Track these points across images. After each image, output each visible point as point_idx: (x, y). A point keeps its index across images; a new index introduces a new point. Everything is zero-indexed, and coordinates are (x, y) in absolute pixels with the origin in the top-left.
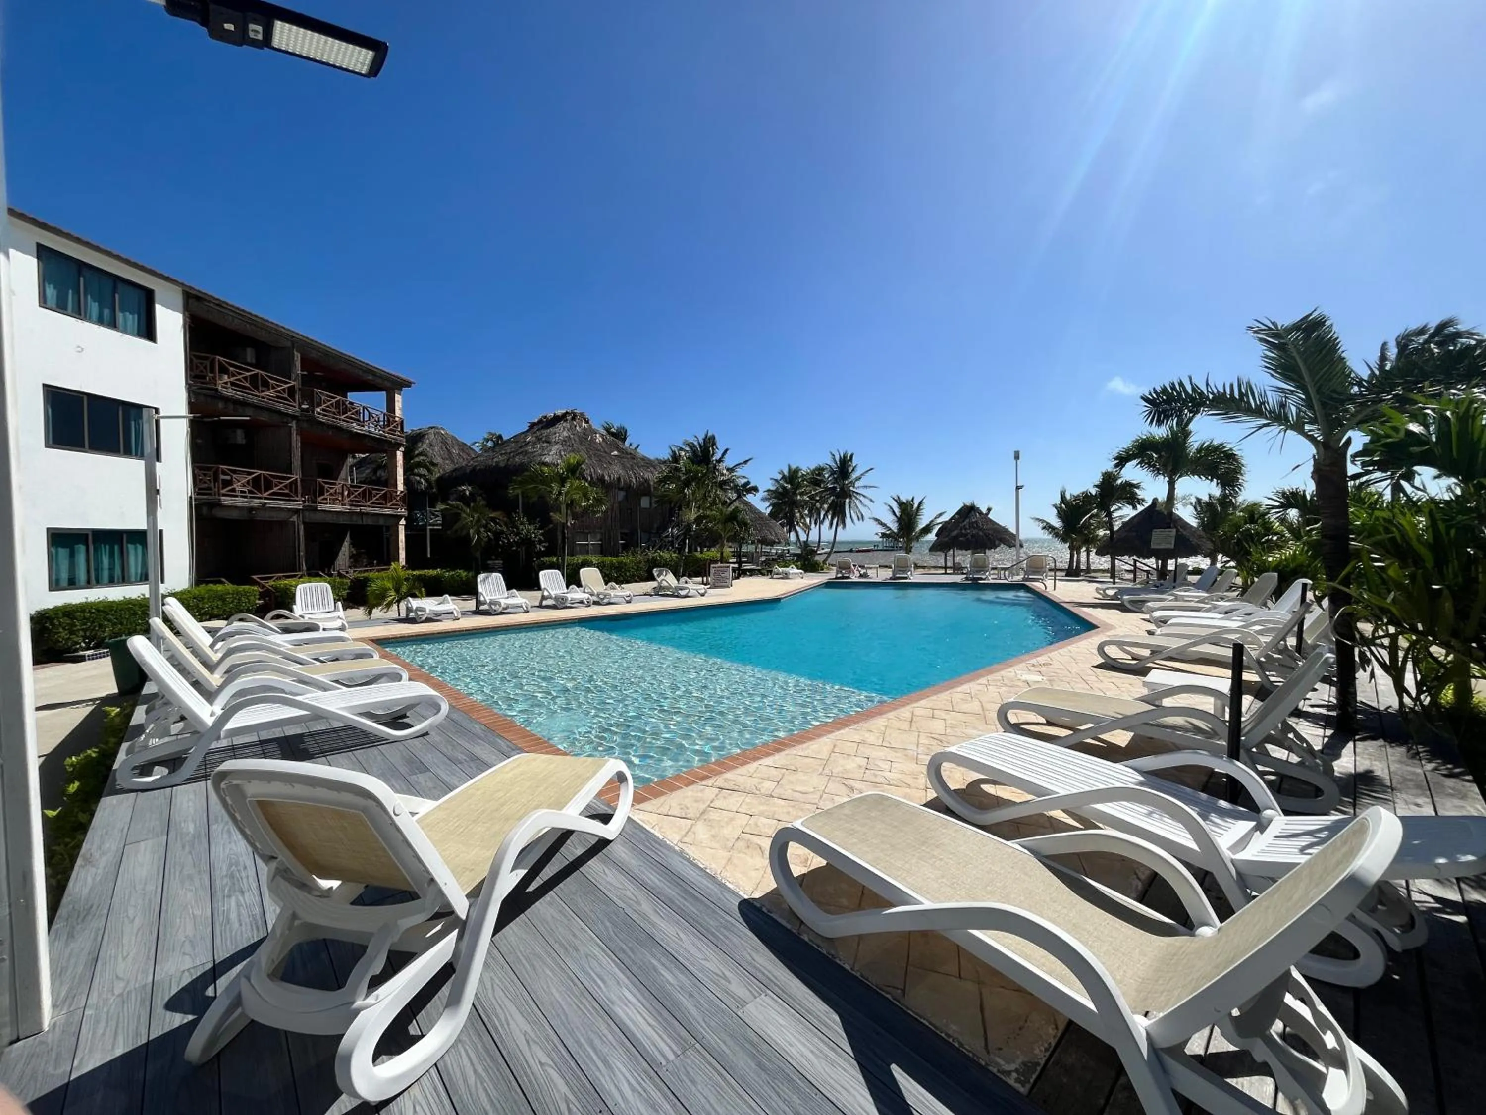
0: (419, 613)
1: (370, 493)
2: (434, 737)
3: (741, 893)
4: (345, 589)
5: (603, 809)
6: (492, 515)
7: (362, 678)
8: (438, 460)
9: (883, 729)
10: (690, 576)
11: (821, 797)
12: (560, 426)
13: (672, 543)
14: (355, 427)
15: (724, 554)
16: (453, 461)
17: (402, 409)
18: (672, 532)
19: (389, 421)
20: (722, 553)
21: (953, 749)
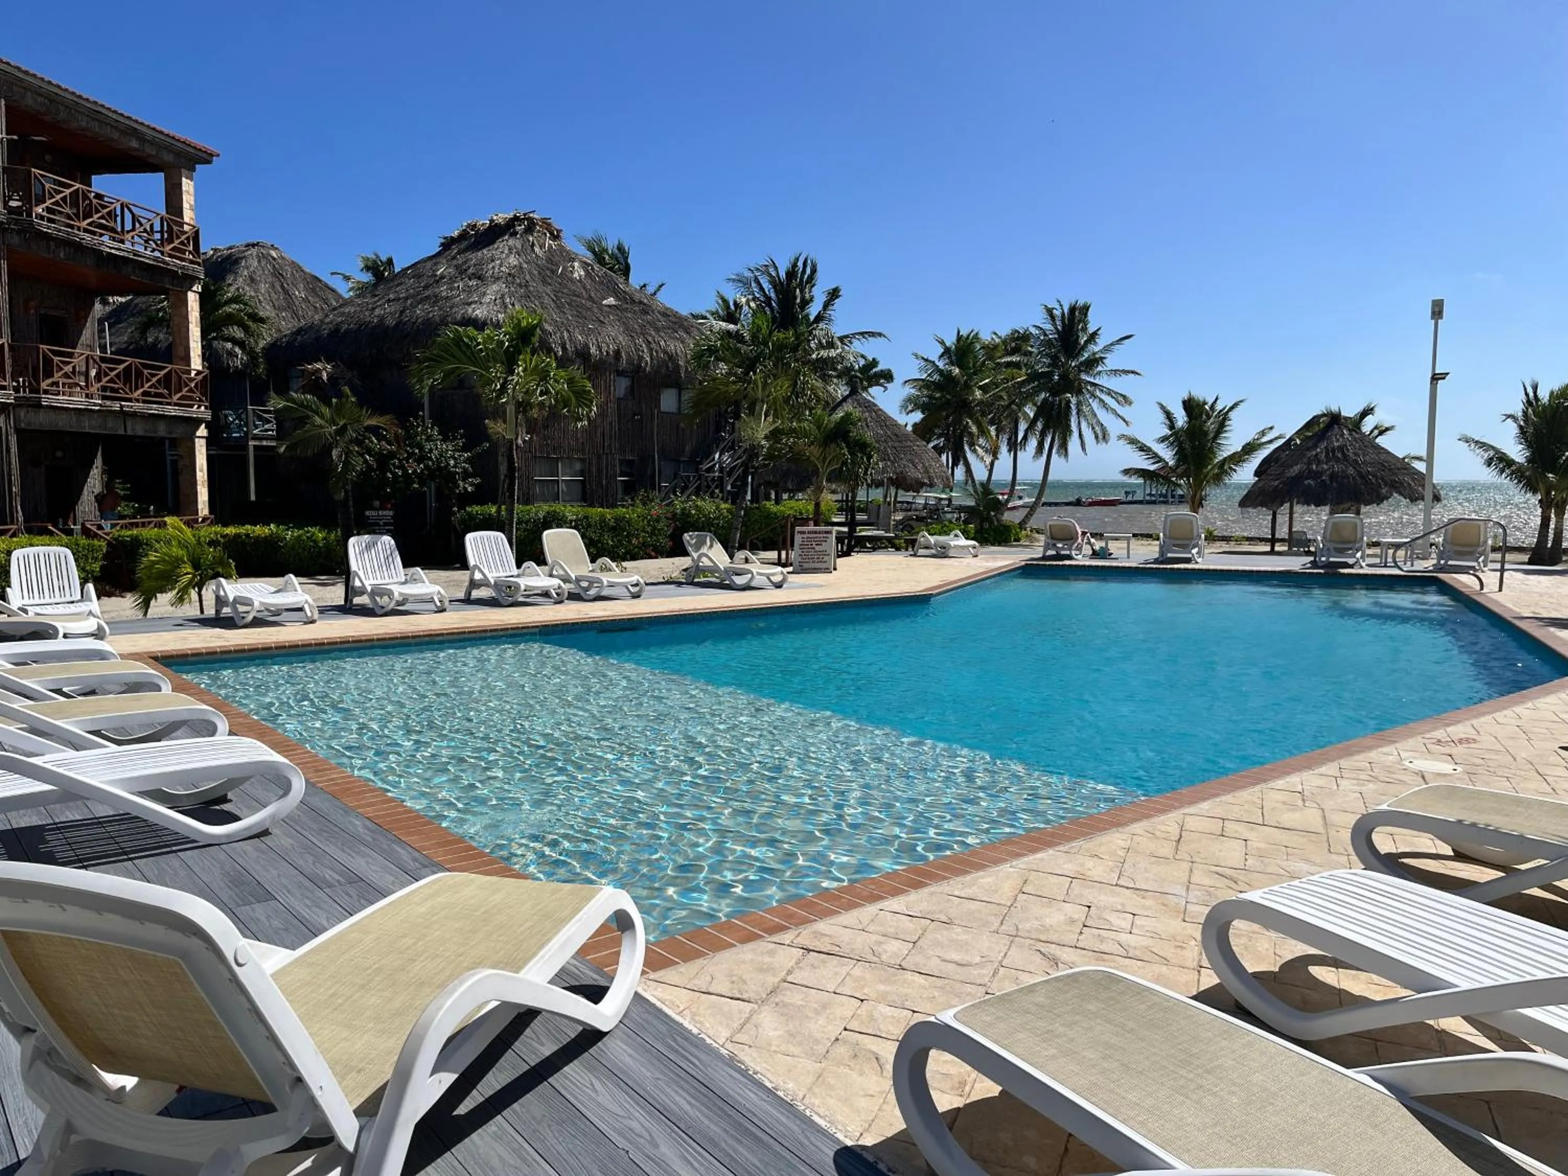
0: (241, 608)
1: (139, 374)
2: (280, 839)
3: (840, 1136)
4: (96, 559)
5: (591, 977)
6: (373, 422)
7: (142, 726)
8: (266, 311)
9: (1122, 853)
10: (754, 548)
11: (995, 973)
12: (504, 244)
13: (721, 484)
14: (107, 244)
15: (823, 507)
16: (295, 314)
17: (195, 208)
18: (720, 461)
19: (170, 230)
20: (817, 505)
21: (1254, 896)
